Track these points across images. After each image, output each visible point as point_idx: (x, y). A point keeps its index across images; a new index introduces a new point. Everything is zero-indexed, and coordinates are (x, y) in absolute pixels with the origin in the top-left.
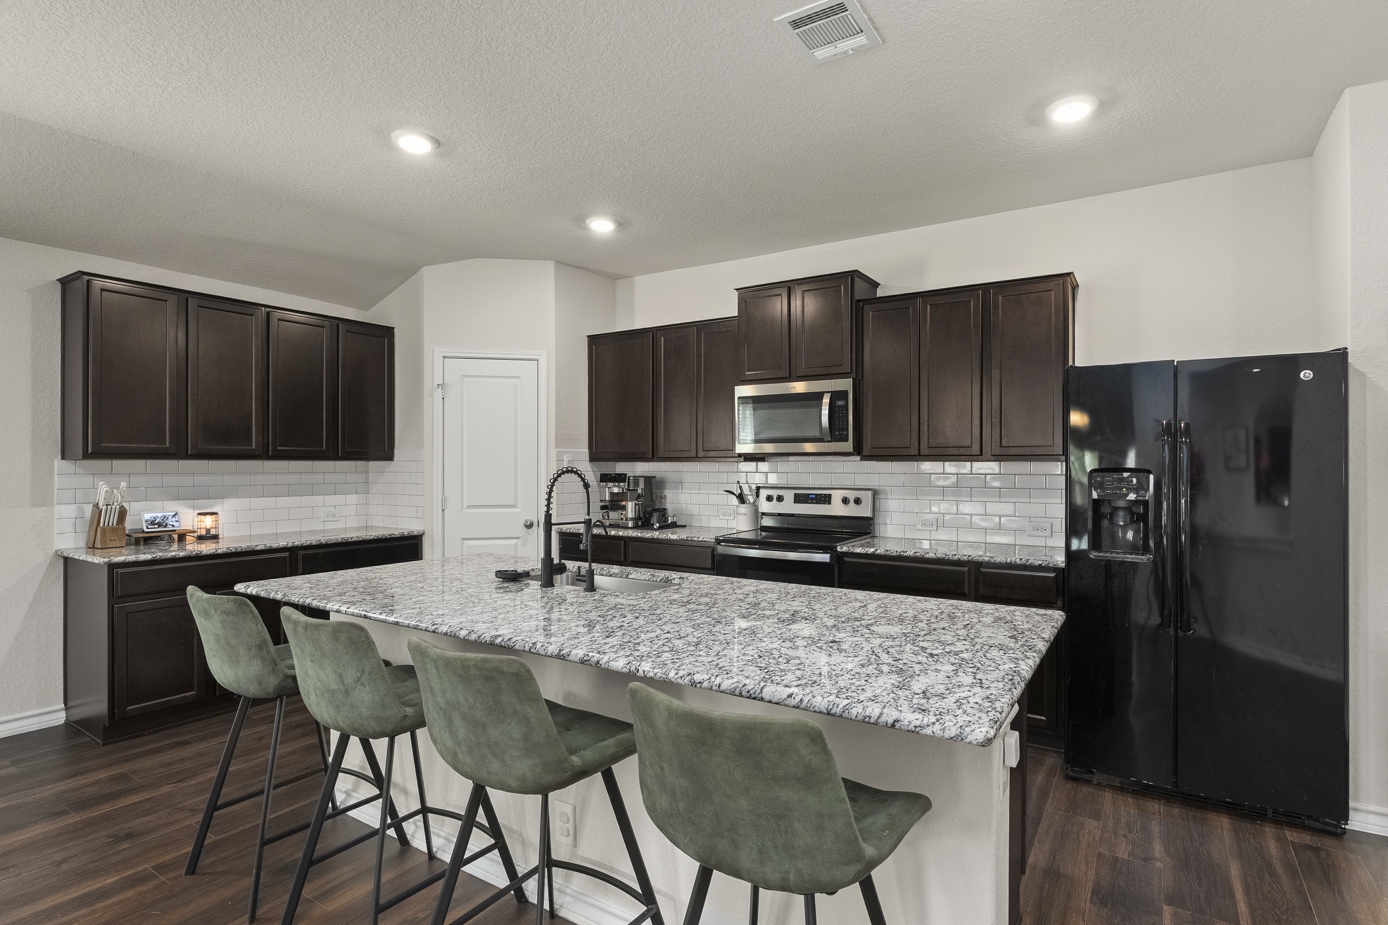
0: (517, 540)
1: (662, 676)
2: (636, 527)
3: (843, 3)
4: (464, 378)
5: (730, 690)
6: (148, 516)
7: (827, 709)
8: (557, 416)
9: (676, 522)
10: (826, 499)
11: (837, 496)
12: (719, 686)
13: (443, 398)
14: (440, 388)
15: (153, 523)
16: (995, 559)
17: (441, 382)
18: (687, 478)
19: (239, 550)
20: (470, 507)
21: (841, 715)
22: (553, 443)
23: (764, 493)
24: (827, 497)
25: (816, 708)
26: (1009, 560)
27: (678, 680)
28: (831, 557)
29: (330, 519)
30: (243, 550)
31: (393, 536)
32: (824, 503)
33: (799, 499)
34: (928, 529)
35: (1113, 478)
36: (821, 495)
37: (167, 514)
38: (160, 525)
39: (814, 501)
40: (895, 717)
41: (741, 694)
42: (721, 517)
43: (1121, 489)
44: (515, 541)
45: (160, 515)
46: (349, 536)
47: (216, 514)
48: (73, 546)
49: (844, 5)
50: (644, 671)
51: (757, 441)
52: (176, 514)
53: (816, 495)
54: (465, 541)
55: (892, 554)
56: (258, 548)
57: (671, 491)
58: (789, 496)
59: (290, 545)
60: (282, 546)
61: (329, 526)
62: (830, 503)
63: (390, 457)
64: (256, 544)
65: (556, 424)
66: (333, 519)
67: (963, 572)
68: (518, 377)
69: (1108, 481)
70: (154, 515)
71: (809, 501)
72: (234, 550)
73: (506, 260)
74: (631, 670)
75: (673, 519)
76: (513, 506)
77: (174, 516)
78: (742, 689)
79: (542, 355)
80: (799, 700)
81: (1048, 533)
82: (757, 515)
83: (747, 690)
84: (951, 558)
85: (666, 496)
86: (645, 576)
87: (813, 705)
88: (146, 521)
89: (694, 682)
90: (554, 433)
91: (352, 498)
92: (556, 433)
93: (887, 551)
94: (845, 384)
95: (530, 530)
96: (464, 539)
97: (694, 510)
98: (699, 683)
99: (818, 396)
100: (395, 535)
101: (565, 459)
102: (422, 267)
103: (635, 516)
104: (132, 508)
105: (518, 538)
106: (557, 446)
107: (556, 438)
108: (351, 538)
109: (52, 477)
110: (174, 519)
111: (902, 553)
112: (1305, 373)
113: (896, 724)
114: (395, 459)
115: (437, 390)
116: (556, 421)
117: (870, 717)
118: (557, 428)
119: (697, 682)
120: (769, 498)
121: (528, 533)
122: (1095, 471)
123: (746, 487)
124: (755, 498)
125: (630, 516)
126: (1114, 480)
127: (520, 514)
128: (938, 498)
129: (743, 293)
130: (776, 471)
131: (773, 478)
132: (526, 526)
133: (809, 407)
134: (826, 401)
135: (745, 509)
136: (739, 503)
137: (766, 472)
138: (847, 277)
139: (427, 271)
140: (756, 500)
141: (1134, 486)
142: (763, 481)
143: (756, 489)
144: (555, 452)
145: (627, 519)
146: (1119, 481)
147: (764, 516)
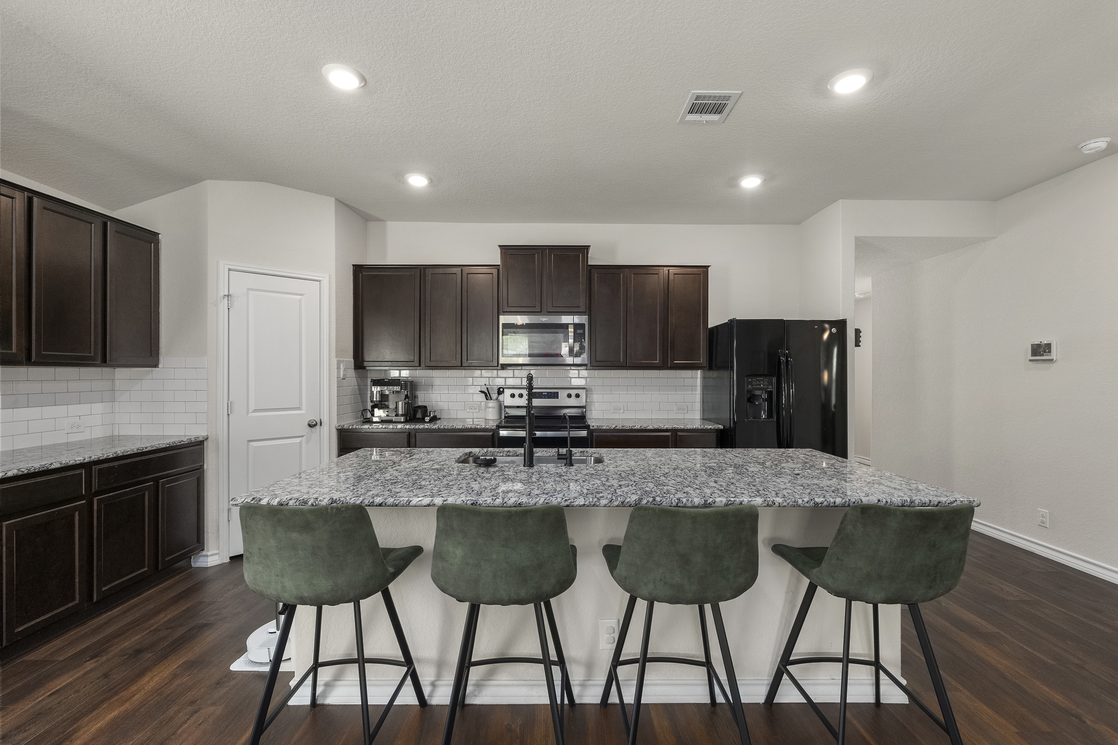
0: (301, 438)
1: (793, 504)
2: (406, 422)
4: (250, 291)
5: (842, 504)
7: (902, 504)
8: (337, 330)
9: (436, 416)
10: (555, 396)
11: (563, 394)
12: (835, 503)
13: (229, 309)
14: (226, 299)
16: (687, 426)
17: (227, 293)
18: (437, 382)
19: (32, 470)
20: (255, 411)
21: (909, 506)
22: (334, 354)
23: (508, 392)
24: (556, 394)
25: (896, 504)
26: (694, 427)
27: (805, 504)
28: (587, 433)
29: (75, 430)
30: (37, 470)
31: (182, 443)
32: (554, 398)
33: (534, 395)
34: (618, 412)
35: (757, 379)
36: (551, 392)
39: (547, 397)
40: (937, 501)
41: (849, 505)
42: (468, 410)
43: (760, 385)
44: (298, 440)
50: (779, 503)
51: (530, 355)
53: (548, 393)
54: (251, 443)
55: (626, 428)
56: (53, 467)
57: (421, 392)
59: (87, 460)
60: (78, 462)
62: (558, 398)
63: (156, 366)
64: (50, 462)
65: (336, 337)
66: (78, 431)
68: (302, 295)
69: (754, 381)
71: (543, 397)
72: (26, 472)
73: (292, 189)
74: (769, 504)
75: (435, 414)
76: (299, 407)
78: (850, 502)
79: (324, 277)
80: (885, 502)
81: (686, 411)
82: (501, 407)
83: (853, 502)
84: (662, 428)
85: (418, 396)
86: (550, 453)
87: (894, 503)
89: (817, 503)
90: (335, 345)
91: (98, 408)
92: (336, 345)
93: (624, 426)
94: (583, 319)
95: (313, 429)
96: (249, 441)
97: (444, 406)
98: (820, 503)
100: (184, 442)
101: (342, 367)
102: (205, 180)
103: (402, 413)
105: (302, 436)
106: (336, 356)
107: (336, 348)
111: (633, 427)
113: (939, 504)
114: (160, 366)
115: (222, 301)
116: (336, 334)
117: (925, 503)
118: (337, 341)
119: (819, 503)
120: (513, 396)
121: (312, 432)
122: (748, 376)
123: (492, 388)
124: (501, 395)
125: (400, 413)
126: (757, 380)
127: (306, 414)
128: (624, 393)
129: (505, 249)
130: (514, 377)
131: (511, 382)
132: (310, 426)
133: (558, 333)
134: (571, 330)
135: (491, 404)
136: (487, 399)
137: (505, 378)
138: (584, 249)
139: (208, 183)
140: (501, 397)
141: (766, 383)
142: (504, 384)
143: (501, 390)
144: (336, 361)
145: (397, 415)
146: (759, 381)
147: (505, 408)
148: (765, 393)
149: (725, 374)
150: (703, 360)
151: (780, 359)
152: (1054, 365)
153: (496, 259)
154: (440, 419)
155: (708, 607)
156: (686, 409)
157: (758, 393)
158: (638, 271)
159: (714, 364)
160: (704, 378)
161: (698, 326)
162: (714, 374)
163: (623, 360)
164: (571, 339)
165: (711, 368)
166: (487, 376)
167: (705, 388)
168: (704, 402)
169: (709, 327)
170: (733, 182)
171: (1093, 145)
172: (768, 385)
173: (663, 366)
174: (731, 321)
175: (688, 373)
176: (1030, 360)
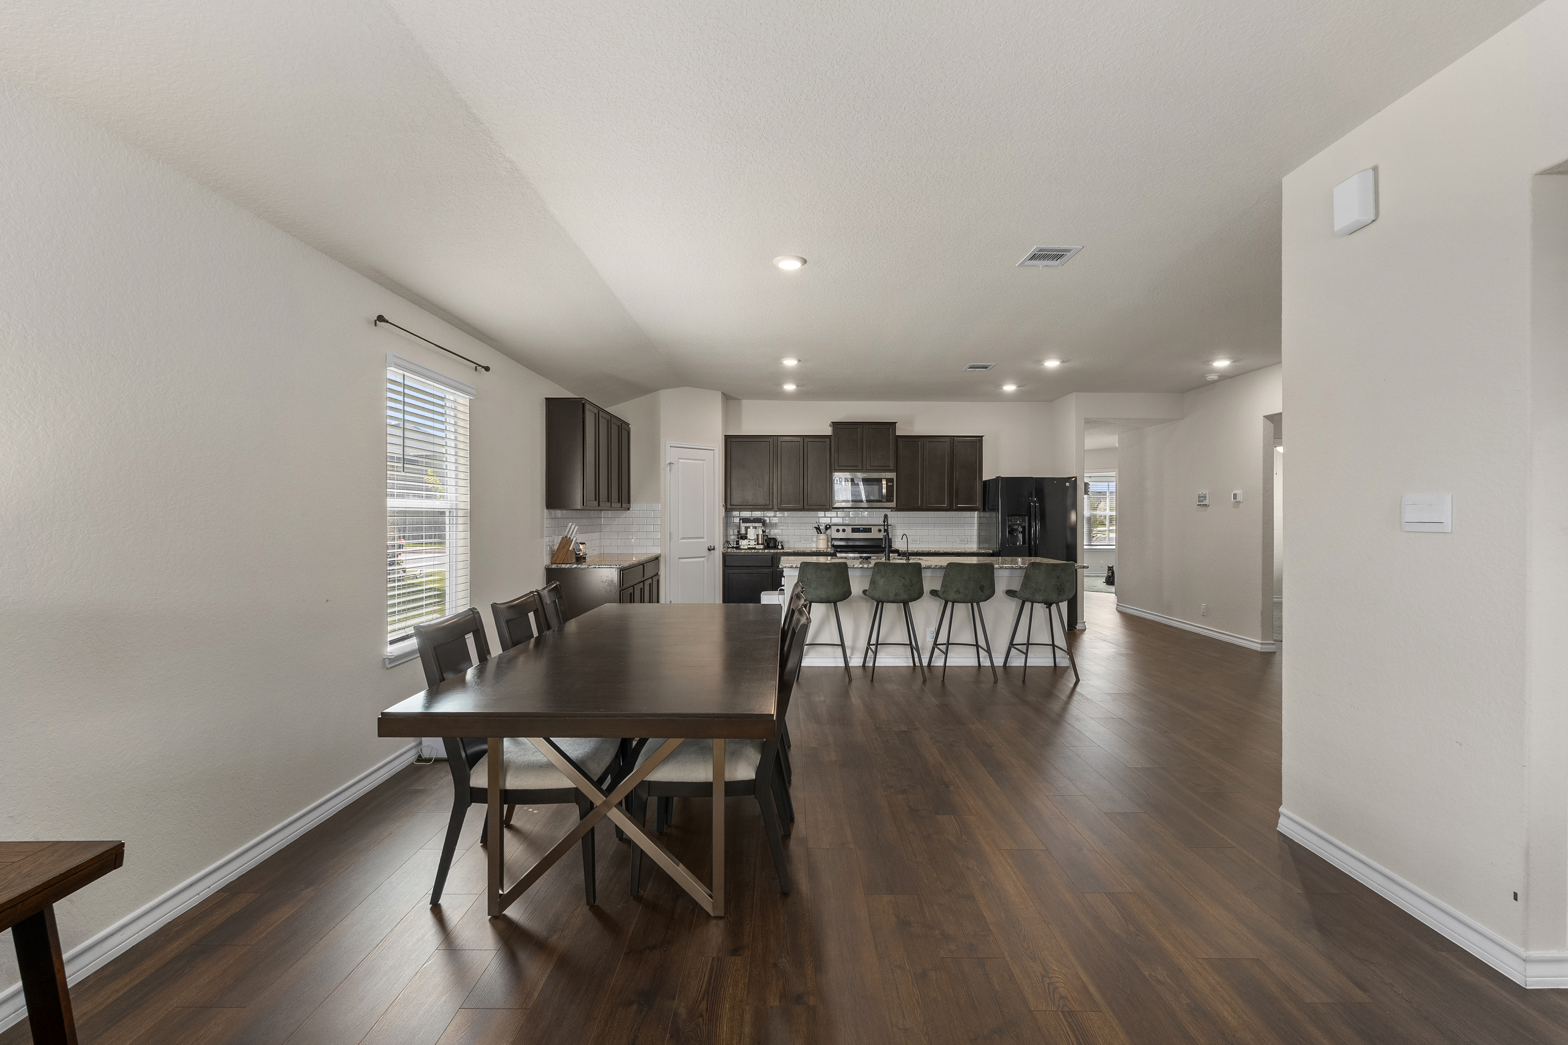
2: (765, 549)
4: (680, 459)
9: (783, 545)
10: (869, 530)
11: (875, 529)
13: (670, 471)
14: (668, 465)
17: (668, 462)
20: (683, 538)
22: (722, 500)
23: (834, 528)
32: (867, 533)
33: (854, 530)
34: (915, 543)
36: (866, 528)
39: (862, 532)
42: (803, 542)
43: (1017, 522)
44: (703, 559)
47: (584, 543)
53: (863, 528)
58: (849, 529)
62: (870, 533)
63: (629, 509)
68: (704, 460)
71: (859, 532)
76: (703, 538)
79: (716, 448)
82: (829, 539)
84: (950, 552)
85: (771, 531)
95: (710, 552)
96: (679, 558)
102: (660, 390)
105: (704, 557)
109: (543, 520)
114: (631, 509)
120: (839, 531)
121: (710, 554)
122: (1009, 516)
123: (821, 525)
124: (827, 531)
125: (760, 542)
126: (1015, 519)
127: (706, 542)
128: (920, 528)
129: (835, 425)
130: (837, 517)
131: (835, 521)
132: (709, 550)
133: (874, 485)
134: (884, 482)
135: (822, 536)
136: (818, 533)
137: (831, 517)
138: (893, 425)
139: (662, 393)
140: (828, 532)
141: (1021, 520)
142: (830, 522)
143: (828, 526)
144: (722, 505)
145: (758, 544)
146: (1017, 519)
147: (832, 540)
148: (1021, 527)
149: (994, 514)
150: (979, 504)
151: (1030, 504)
152: (1209, 508)
153: (828, 431)
155: (975, 604)
156: (966, 541)
157: (1015, 527)
158: (931, 440)
159: (987, 507)
160: (979, 517)
161: (975, 479)
162: (987, 514)
163: (921, 504)
164: (884, 489)
165: (984, 510)
166: (829, 516)
167: (980, 524)
168: (979, 536)
169: (983, 480)
170: (999, 386)
171: (1210, 377)
172: (1022, 522)
173: (950, 509)
174: (998, 478)
175: (968, 514)
176: (1198, 505)
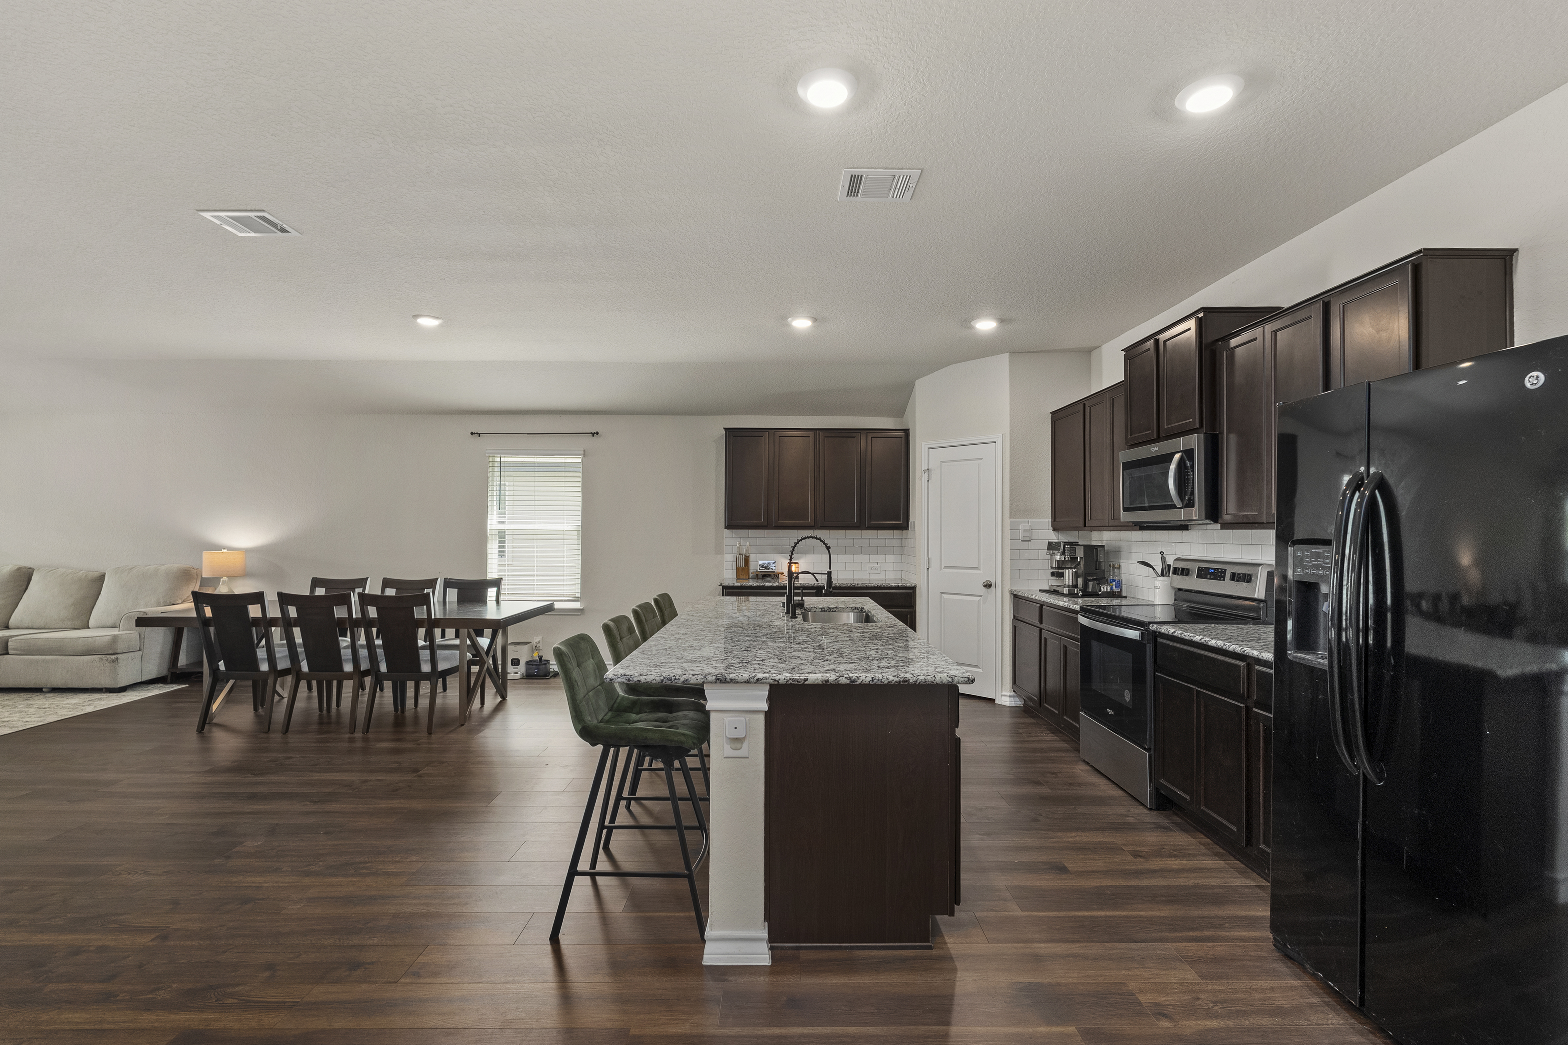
0: (980, 598)
3: (852, 175)
4: (943, 464)
6: (761, 562)
10: (1222, 575)
13: (928, 481)
14: (926, 473)
15: (762, 567)
17: (926, 469)
20: (946, 567)
22: (1007, 515)
24: (1223, 572)
29: (874, 571)
32: (1220, 580)
33: (1201, 573)
35: (1311, 552)
36: (1218, 569)
37: (770, 562)
38: (766, 568)
39: (1212, 577)
43: (1318, 568)
44: (978, 598)
45: (767, 562)
46: (856, 583)
48: (732, 577)
49: (855, 175)
51: (1133, 509)
52: (775, 562)
53: (1215, 569)
54: (943, 595)
58: (1194, 569)
61: (873, 577)
62: (1224, 580)
63: (907, 528)
65: (1010, 497)
66: (876, 572)
67: (1239, 666)
68: (981, 459)
69: (1307, 556)
70: (764, 562)
71: (1209, 576)
76: (977, 568)
77: (773, 563)
79: (998, 437)
88: (760, 565)
90: (1009, 505)
92: (1011, 505)
94: (1194, 441)
95: (989, 590)
96: (942, 593)
99: (1168, 458)
101: (1020, 528)
102: (916, 380)
103: (1072, 583)
104: (752, 558)
105: (981, 596)
106: (1011, 517)
107: (1011, 510)
108: (857, 584)
109: (723, 539)
110: (773, 565)
112: (1530, 378)
114: (910, 530)
115: (924, 475)
116: (1010, 494)
121: (988, 592)
127: (981, 575)
132: (984, 586)
135: (1159, 581)
139: (919, 383)
144: (1009, 522)
154: (1126, 597)
